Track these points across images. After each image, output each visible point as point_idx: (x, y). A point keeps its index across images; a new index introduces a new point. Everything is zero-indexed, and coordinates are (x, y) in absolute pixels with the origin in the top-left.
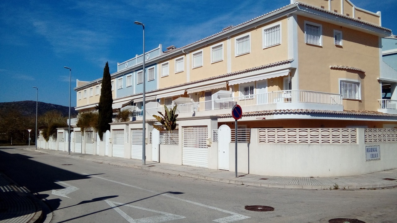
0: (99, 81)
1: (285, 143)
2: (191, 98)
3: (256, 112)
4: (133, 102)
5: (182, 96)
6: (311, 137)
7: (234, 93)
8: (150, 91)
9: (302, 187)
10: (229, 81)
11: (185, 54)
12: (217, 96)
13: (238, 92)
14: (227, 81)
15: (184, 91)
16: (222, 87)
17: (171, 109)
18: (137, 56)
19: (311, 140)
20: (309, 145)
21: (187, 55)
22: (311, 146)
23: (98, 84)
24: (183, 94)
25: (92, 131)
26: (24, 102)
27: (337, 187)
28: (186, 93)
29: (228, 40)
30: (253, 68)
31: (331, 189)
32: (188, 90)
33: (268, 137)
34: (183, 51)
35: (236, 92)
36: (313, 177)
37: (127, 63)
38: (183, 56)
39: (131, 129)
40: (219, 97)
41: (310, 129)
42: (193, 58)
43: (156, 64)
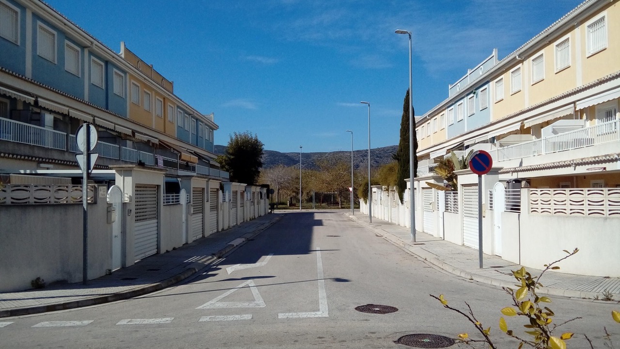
0: (429, 115)
1: (566, 213)
2: (533, 135)
3: (595, 157)
4: (464, 145)
5: (516, 132)
6: (609, 205)
7: (588, 123)
8: (480, 127)
9: (547, 291)
10: (577, 103)
11: (522, 61)
12: (551, 131)
13: (594, 120)
14: (574, 103)
15: (520, 123)
16: (568, 114)
17: (463, 157)
18: (469, 72)
19: (610, 211)
20: (606, 219)
21: (524, 62)
22: (608, 220)
23: (429, 119)
24: (518, 128)
25: (394, 191)
26: (391, 147)
27: (609, 296)
28: (522, 126)
29: (576, 30)
30: (607, 76)
31: (597, 299)
32: (525, 121)
33: (541, 203)
34: (517, 57)
35: (591, 120)
36: (608, 277)
37: (458, 84)
38: (520, 65)
39: (423, 188)
40: (555, 132)
41: (609, 190)
42: (533, 67)
43: (488, 82)
